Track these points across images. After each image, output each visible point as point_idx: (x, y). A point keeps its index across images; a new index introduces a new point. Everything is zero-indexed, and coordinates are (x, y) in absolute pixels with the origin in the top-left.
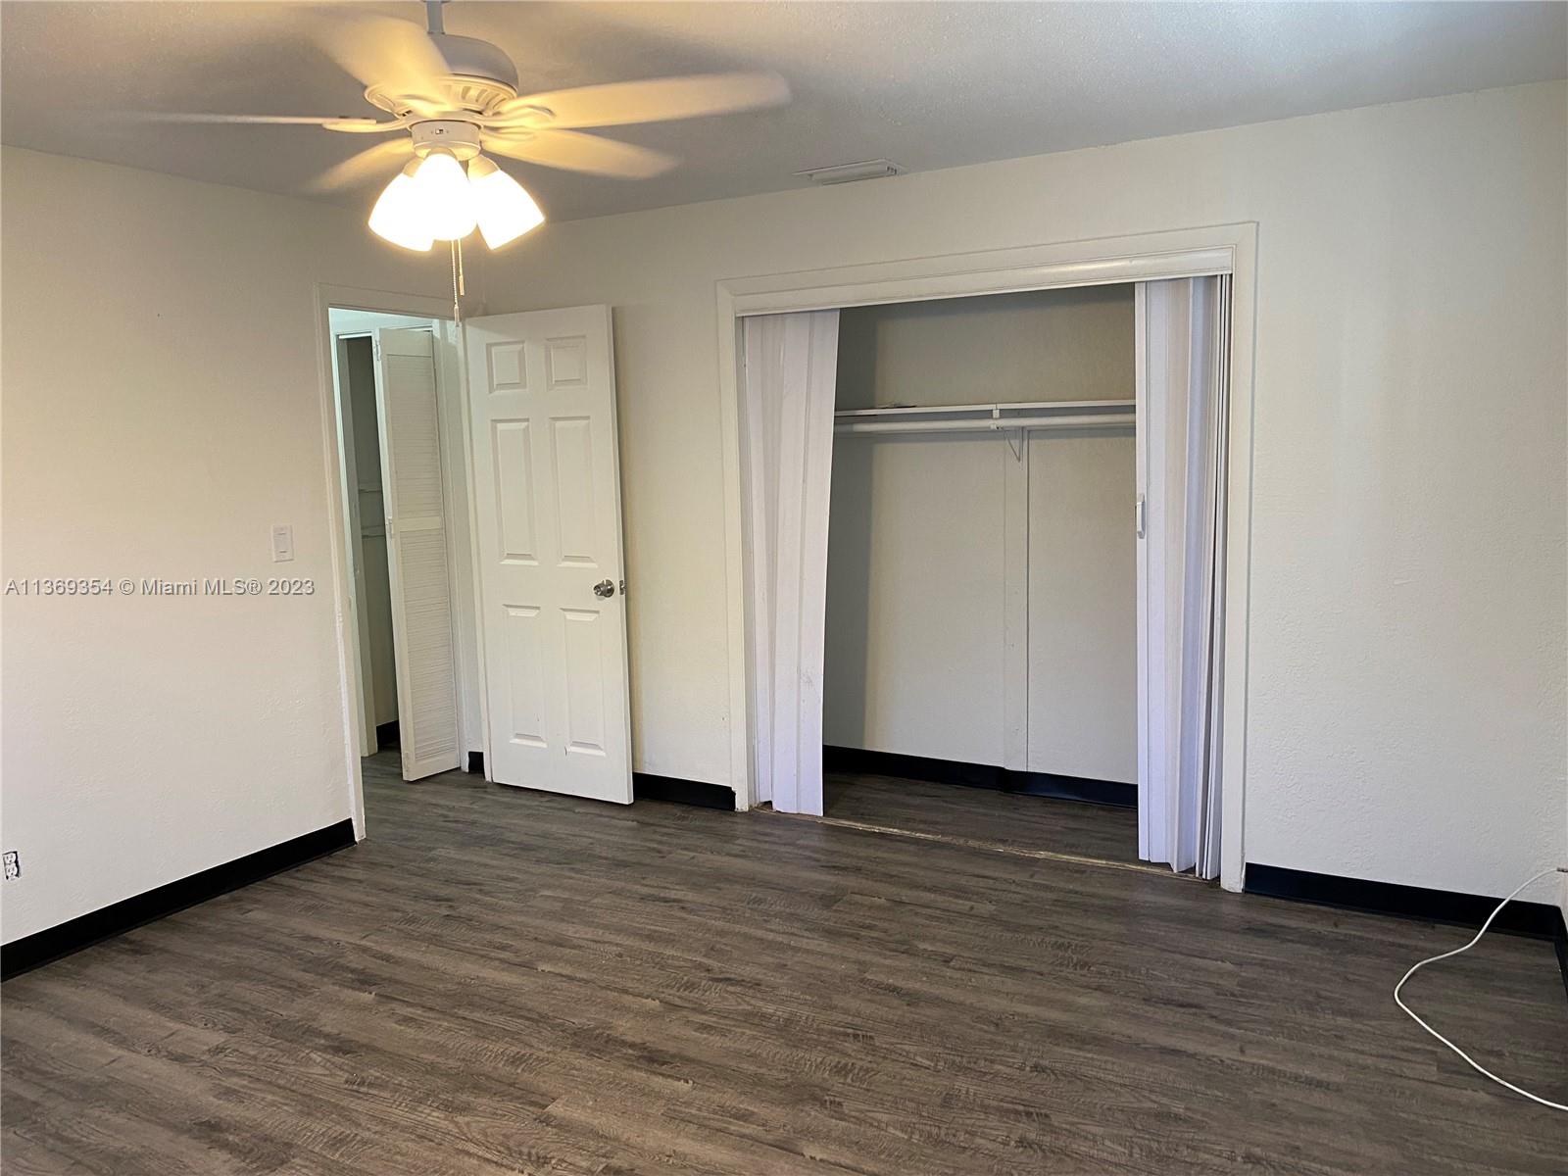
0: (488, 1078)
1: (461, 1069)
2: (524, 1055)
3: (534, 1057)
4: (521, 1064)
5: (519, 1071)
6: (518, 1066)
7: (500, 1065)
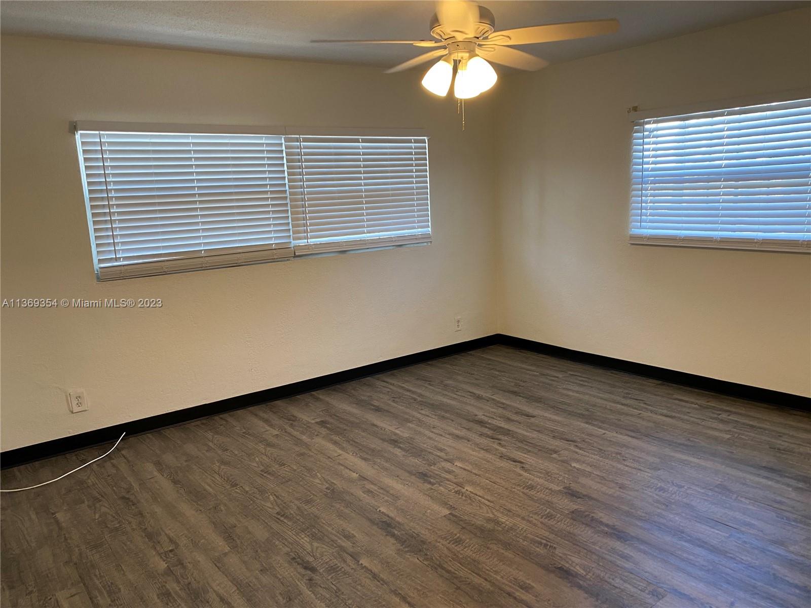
0: (475, 534)
1: (490, 542)
2: (453, 544)
3: (448, 541)
4: (456, 539)
5: (458, 535)
6: (458, 538)
7: (468, 540)
